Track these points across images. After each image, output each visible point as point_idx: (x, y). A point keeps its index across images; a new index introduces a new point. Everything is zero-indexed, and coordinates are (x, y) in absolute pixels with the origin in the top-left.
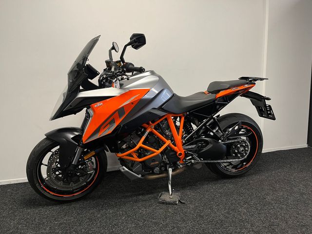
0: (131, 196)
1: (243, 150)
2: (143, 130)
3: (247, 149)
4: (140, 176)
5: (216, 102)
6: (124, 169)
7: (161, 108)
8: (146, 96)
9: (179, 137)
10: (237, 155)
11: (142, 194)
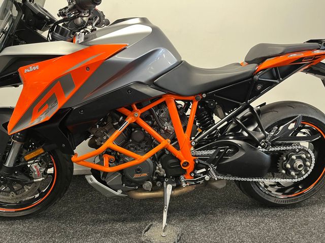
0: (105, 222)
1: (300, 166)
2: (121, 118)
3: (308, 164)
4: (119, 193)
5: (256, 77)
6: (91, 179)
7: (152, 83)
8: (116, 56)
9: (187, 135)
10: (290, 173)
11: (124, 221)
